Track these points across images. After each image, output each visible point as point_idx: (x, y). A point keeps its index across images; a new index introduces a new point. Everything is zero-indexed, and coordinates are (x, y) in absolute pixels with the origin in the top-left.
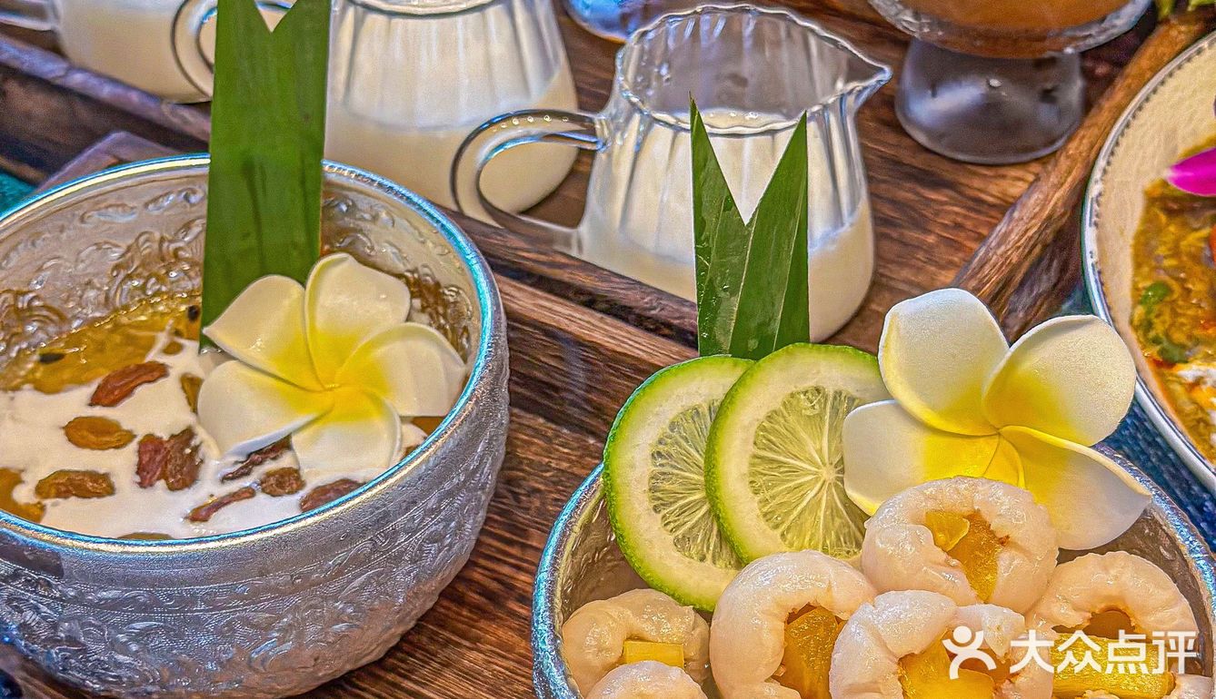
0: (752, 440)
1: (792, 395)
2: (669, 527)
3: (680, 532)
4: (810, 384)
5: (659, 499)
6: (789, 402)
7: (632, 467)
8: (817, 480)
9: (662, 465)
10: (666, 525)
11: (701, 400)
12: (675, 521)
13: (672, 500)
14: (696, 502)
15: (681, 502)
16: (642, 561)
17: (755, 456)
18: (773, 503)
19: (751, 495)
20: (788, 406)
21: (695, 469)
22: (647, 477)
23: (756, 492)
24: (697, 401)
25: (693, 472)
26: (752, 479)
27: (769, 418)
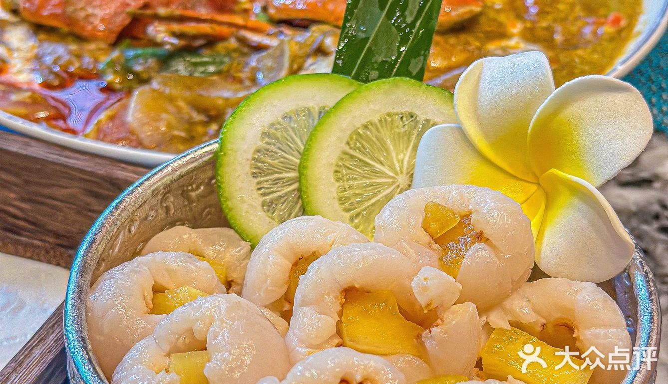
0: (345, 141)
1: (389, 115)
2: (262, 191)
3: (268, 198)
4: (406, 109)
5: (259, 168)
6: (385, 119)
7: (243, 139)
8: (393, 183)
9: (269, 144)
10: (259, 189)
11: (314, 105)
12: (268, 188)
13: (270, 172)
14: (290, 179)
15: (277, 176)
16: (231, 210)
17: (346, 153)
18: (351, 192)
19: (333, 180)
20: (384, 123)
21: (296, 153)
22: (252, 150)
23: (338, 180)
24: (311, 104)
25: (292, 155)
26: (338, 169)
27: (366, 127)
